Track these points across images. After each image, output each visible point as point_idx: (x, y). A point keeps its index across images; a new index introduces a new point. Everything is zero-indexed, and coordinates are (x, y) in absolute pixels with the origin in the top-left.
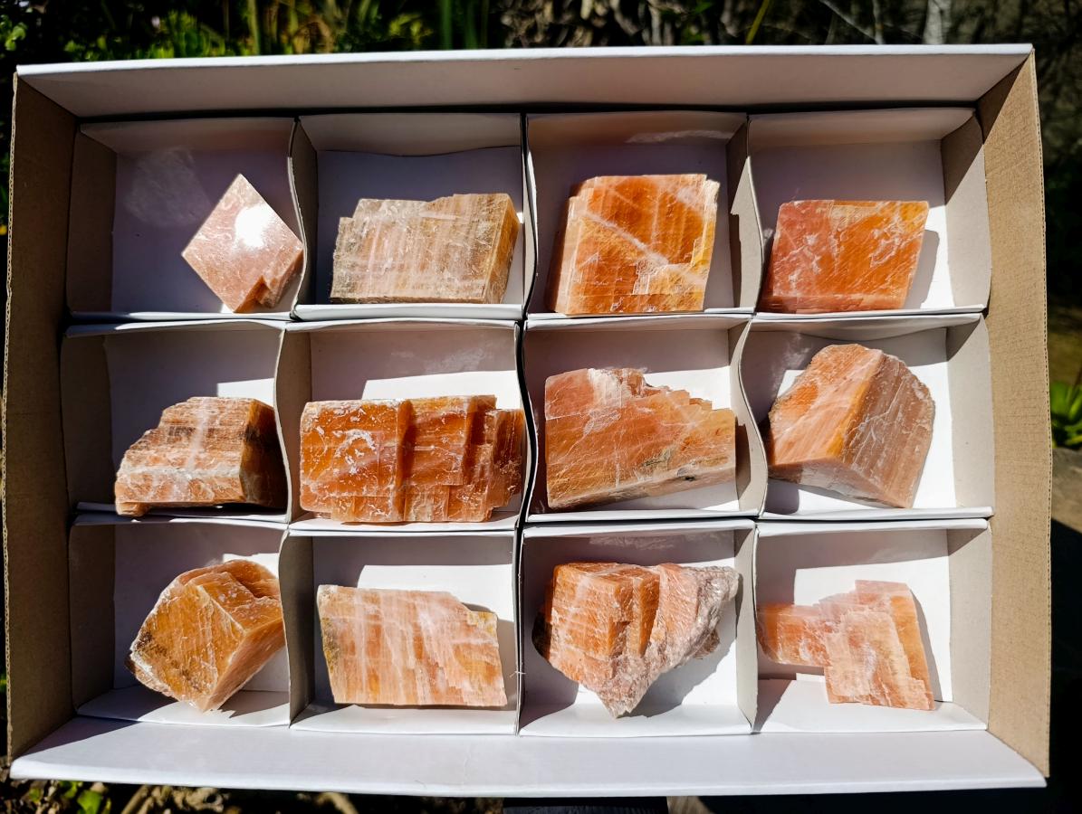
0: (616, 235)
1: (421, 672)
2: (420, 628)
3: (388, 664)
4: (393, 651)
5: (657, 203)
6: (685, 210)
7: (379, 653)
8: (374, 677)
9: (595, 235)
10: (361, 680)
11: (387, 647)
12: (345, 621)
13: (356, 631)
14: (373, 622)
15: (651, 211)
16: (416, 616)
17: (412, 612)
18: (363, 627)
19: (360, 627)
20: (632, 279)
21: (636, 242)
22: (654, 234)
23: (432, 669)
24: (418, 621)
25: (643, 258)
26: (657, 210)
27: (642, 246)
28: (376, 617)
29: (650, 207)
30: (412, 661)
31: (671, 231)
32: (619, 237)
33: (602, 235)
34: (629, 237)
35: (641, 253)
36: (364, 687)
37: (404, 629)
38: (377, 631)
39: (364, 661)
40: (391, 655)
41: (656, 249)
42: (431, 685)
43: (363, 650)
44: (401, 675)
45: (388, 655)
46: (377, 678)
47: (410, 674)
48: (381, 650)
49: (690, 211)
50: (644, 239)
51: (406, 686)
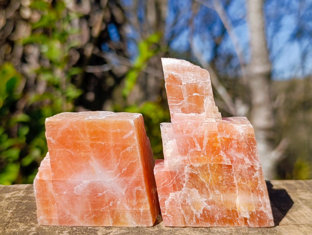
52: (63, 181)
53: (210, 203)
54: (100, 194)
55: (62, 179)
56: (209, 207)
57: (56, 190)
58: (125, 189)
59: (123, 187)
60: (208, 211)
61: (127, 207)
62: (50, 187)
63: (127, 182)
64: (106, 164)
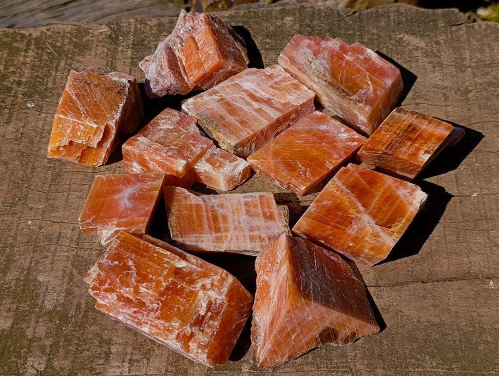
0: (347, 196)
1: (265, 107)
2: (247, 90)
3: (246, 113)
4: (243, 107)
5: (382, 190)
6: (399, 200)
7: (237, 111)
8: (243, 123)
9: (335, 191)
10: (238, 128)
11: (239, 107)
12: (208, 109)
13: (216, 110)
14: (222, 102)
15: (376, 193)
16: (241, 87)
17: (238, 86)
18: (220, 107)
19: (218, 107)
20: (347, 224)
21: (359, 205)
22: (373, 205)
23: (268, 102)
24: (244, 88)
25: (360, 215)
26: (380, 193)
27: (362, 208)
28: (222, 99)
29: (376, 191)
30: (256, 105)
31: (385, 208)
32: (349, 198)
33: (338, 193)
34: (355, 200)
35: (359, 212)
36: (242, 128)
37: (240, 96)
38: (228, 104)
39: (232, 119)
40: (243, 109)
41: (370, 214)
42: (274, 108)
43: (228, 115)
44: (256, 114)
45: (242, 109)
46: (246, 122)
47: (259, 111)
48: (237, 110)
49: (402, 202)
50: (364, 205)
51: (262, 116)
52: (121, 213)
53: (160, 130)
54: (136, 195)
55: (120, 213)
56: (158, 128)
57: (126, 217)
58: (138, 183)
59: (136, 184)
60: (157, 126)
61: (149, 183)
62: (123, 220)
63: (134, 182)
64: (120, 191)
